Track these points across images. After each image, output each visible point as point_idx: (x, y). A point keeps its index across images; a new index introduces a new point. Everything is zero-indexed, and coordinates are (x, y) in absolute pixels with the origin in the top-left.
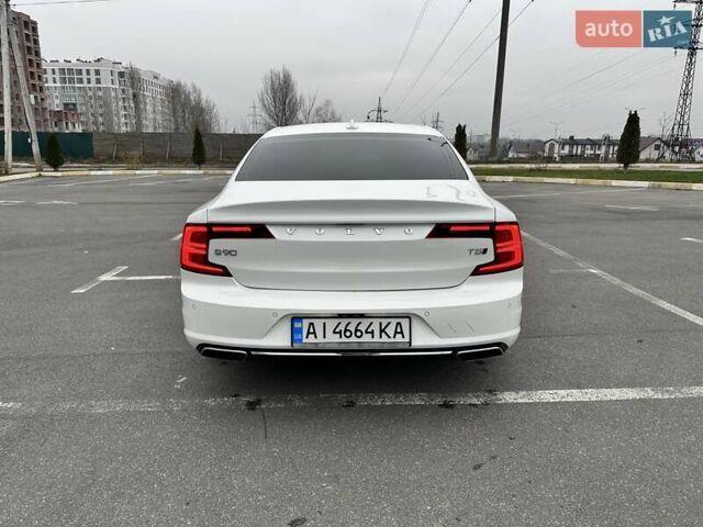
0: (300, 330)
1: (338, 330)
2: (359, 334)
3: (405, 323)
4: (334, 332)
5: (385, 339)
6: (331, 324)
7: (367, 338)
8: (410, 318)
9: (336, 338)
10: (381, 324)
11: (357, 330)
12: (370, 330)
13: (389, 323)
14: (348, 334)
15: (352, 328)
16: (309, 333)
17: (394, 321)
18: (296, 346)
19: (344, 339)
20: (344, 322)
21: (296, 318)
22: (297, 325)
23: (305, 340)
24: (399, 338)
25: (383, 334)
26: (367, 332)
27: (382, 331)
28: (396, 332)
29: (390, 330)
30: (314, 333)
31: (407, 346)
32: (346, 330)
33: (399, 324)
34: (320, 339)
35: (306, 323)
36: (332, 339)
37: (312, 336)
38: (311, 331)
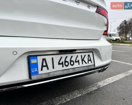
0: (36, 65)
1: (61, 62)
2: (72, 63)
3: (91, 54)
4: (59, 64)
5: (84, 65)
6: (57, 58)
7: (76, 65)
8: (92, 52)
9: (60, 68)
10: (81, 56)
11: (71, 61)
12: (77, 60)
13: (85, 55)
14: (67, 64)
15: (68, 60)
16: (43, 66)
17: (87, 54)
18: (34, 78)
19: (65, 68)
20: (64, 56)
21: (31, 56)
22: (33, 61)
23: (40, 72)
24: (90, 63)
25: (83, 62)
26: (76, 62)
27: (83, 60)
28: (89, 60)
29: (86, 59)
30: (47, 66)
31: (93, 67)
32: (65, 62)
33: (89, 55)
34: (51, 70)
35: (40, 59)
36: (59, 68)
37: (45, 69)
38: (44, 64)
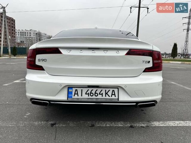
0: (71, 93)
1: (87, 93)
2: (96, 95)
3: (116, 90)
4: (86, 94)
5: (107, 97)
6: (85, 90)
7: (100, 97)
8: (118, 88)
9: (87, 96)
10: (106, 90)
11: (95, 93)
12: (101, 93)
13: (109, 90)
14: (92, 95)
15: (93, 92)
16: (75, 94)
17: (111, 90)
18: (70, 99)
19: (90, 97)
20: (90, 89)
21: (70, 87)
22: (70, 90)
23: (73, 97)
24: (113, 97)
25: (107, 95)
27: (106, 94)
28: (112, 94)
29: (110, 94)
30: (77, 94)
31: (117, 101)
32: (91, 93)
33: (113, 91)
34: (80, 97)
35: (74, 89)
36: (85, 96)
37: (76, 95)
38: (76, 93)
